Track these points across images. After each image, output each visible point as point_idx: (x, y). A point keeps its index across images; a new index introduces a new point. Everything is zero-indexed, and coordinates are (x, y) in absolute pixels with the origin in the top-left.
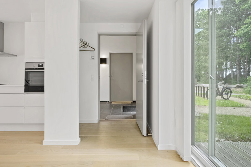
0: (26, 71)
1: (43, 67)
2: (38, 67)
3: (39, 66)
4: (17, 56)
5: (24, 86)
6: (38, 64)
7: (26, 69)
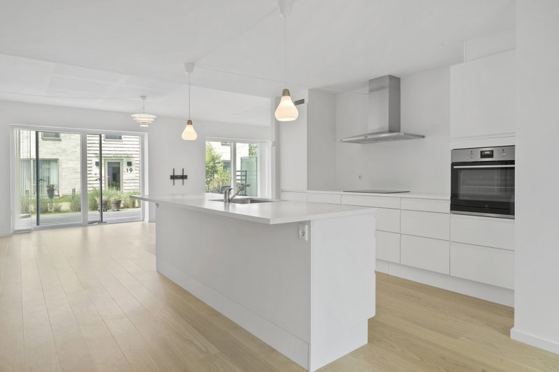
0: (455, 167)
1: (493, 157)
2: (481, 157)
3: (483, 156)
4: (424, 137)
5: (449, 198)
6: (481, 152)
7: (453, 164)
